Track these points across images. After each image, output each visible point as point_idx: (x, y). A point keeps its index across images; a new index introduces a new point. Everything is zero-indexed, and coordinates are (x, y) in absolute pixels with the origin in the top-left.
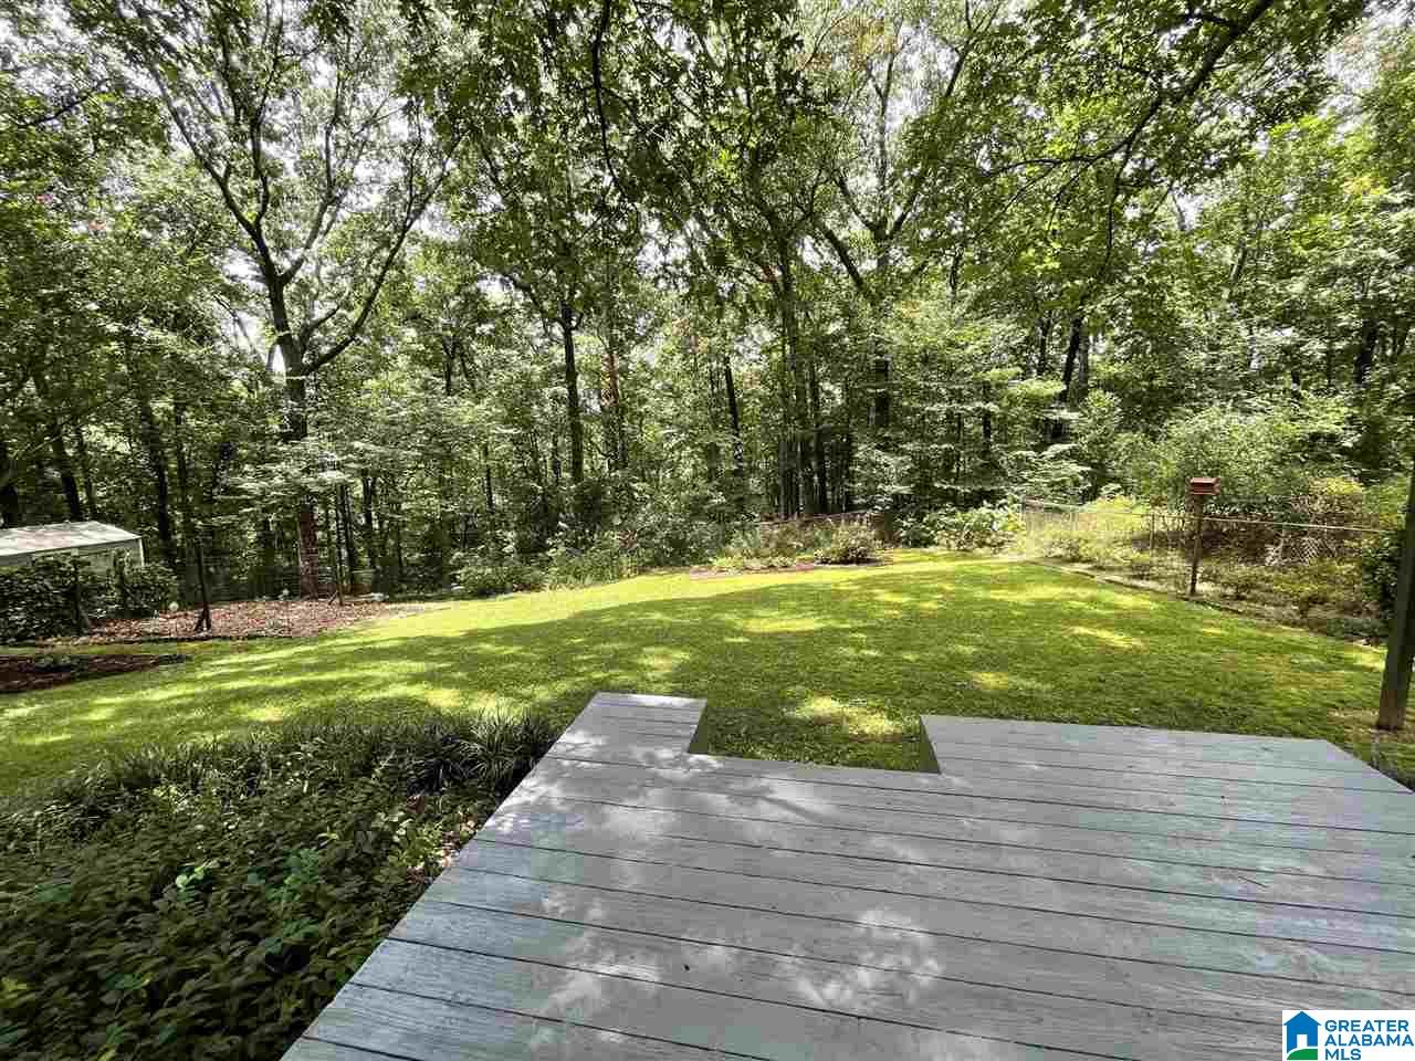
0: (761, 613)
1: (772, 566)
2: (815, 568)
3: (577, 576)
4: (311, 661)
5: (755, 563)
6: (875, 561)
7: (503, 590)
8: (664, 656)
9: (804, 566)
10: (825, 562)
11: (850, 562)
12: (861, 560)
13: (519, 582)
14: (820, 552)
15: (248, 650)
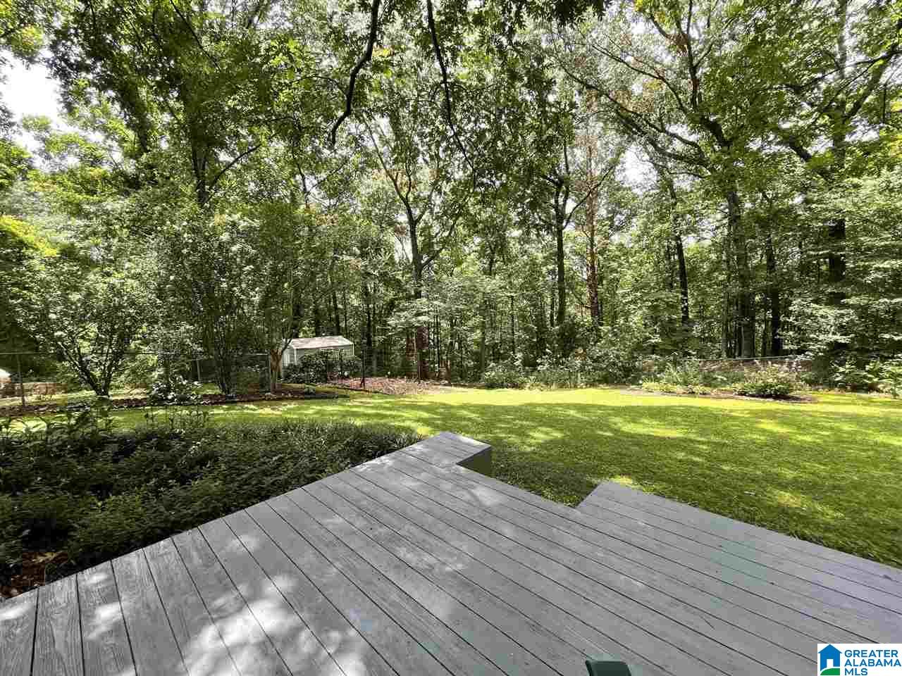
0: (646, 421)
1: (693, 393)
2: (732, 398)
3: (547, 383)
4: (388, 405)
5: (679, 389)
6: (797, 399)
7: (502, 386)
8: (547, 433)
9: (722, 395)
10: (743, 394)
11: (769, 396)
12: (781, 396)
13: (511, 382)
14: (739, 386)
15: (372, 397)
